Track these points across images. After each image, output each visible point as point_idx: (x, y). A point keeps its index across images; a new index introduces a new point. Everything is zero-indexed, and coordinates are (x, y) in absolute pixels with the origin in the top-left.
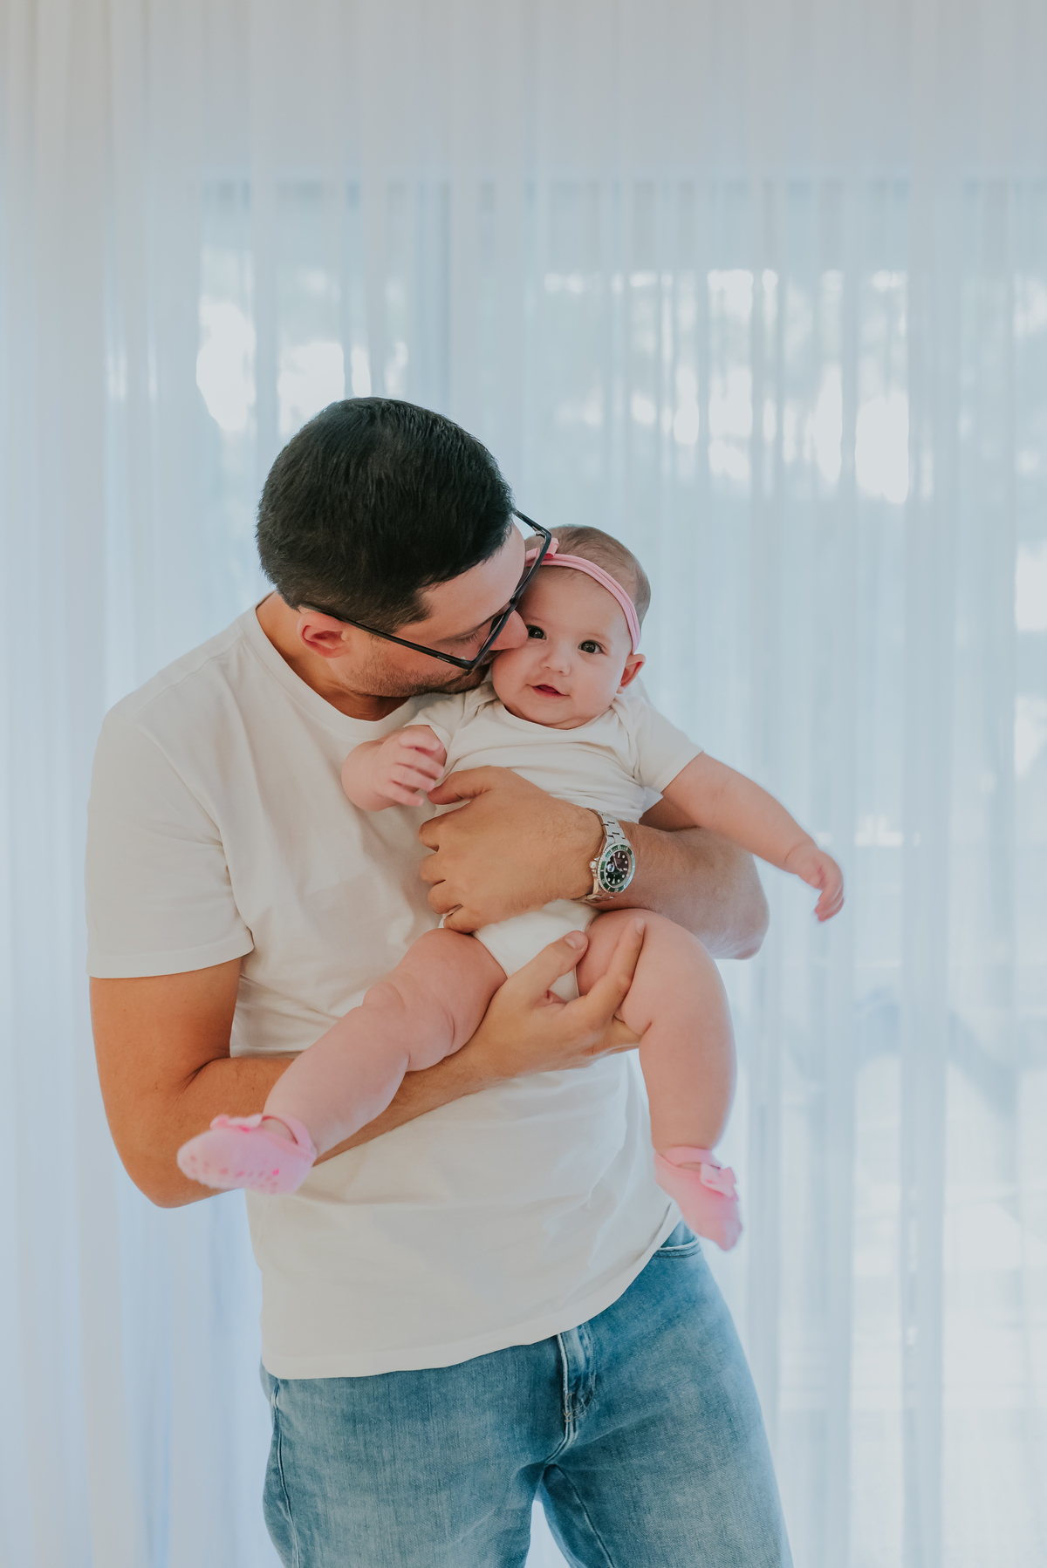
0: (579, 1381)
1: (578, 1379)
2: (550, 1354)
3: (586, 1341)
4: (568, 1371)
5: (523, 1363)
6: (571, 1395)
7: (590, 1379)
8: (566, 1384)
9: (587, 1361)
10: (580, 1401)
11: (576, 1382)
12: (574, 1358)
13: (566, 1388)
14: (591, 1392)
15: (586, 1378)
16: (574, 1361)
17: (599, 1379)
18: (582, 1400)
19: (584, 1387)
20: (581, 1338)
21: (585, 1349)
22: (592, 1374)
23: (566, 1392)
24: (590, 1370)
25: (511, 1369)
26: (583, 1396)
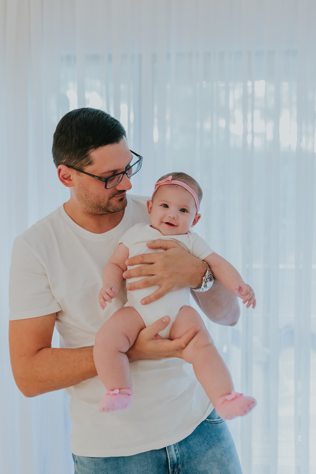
0: (175, 466)
1: (174, 465)
2: (164, 455)
3: (177, 452)
4: (170, 462)
5: (154, 459)
6: (172, 470)
7: (179, 465)
8: (170, 467)
9: (178, 459)
10: (175, 472)
11: (174, 466)
12: (172, 458)
13: (170, 468)
14: (180, 470)
15: (178, 465)
16: (173, 458)
17: (183, 465)
18: (176, 472)
19: (177, 467)
20: (175, 450)
21: (177, 454)
22: (180, 463)
23: (170, 469)
24: (179, 462)
25: (150, 461)
26: (177, 471)
